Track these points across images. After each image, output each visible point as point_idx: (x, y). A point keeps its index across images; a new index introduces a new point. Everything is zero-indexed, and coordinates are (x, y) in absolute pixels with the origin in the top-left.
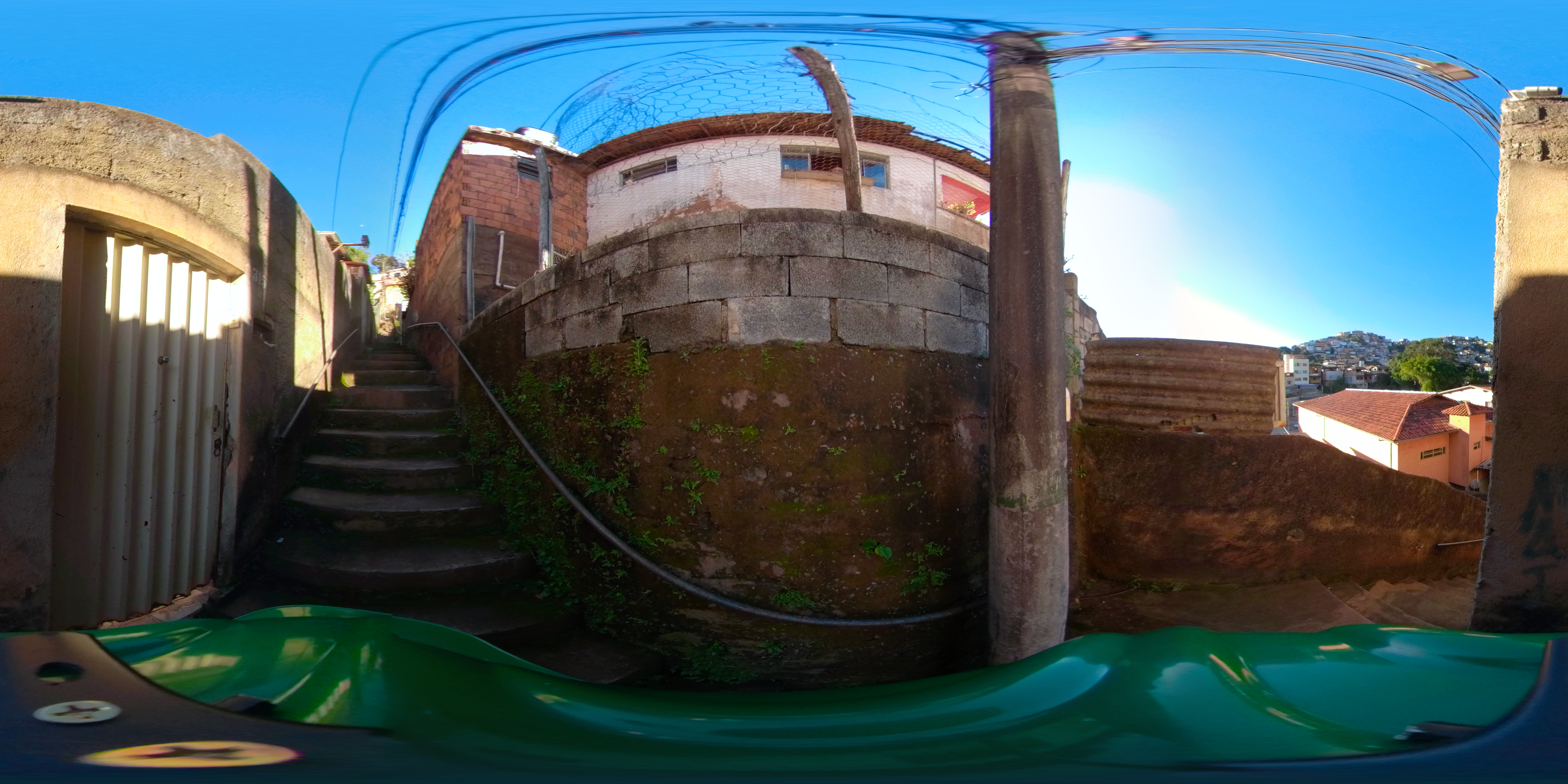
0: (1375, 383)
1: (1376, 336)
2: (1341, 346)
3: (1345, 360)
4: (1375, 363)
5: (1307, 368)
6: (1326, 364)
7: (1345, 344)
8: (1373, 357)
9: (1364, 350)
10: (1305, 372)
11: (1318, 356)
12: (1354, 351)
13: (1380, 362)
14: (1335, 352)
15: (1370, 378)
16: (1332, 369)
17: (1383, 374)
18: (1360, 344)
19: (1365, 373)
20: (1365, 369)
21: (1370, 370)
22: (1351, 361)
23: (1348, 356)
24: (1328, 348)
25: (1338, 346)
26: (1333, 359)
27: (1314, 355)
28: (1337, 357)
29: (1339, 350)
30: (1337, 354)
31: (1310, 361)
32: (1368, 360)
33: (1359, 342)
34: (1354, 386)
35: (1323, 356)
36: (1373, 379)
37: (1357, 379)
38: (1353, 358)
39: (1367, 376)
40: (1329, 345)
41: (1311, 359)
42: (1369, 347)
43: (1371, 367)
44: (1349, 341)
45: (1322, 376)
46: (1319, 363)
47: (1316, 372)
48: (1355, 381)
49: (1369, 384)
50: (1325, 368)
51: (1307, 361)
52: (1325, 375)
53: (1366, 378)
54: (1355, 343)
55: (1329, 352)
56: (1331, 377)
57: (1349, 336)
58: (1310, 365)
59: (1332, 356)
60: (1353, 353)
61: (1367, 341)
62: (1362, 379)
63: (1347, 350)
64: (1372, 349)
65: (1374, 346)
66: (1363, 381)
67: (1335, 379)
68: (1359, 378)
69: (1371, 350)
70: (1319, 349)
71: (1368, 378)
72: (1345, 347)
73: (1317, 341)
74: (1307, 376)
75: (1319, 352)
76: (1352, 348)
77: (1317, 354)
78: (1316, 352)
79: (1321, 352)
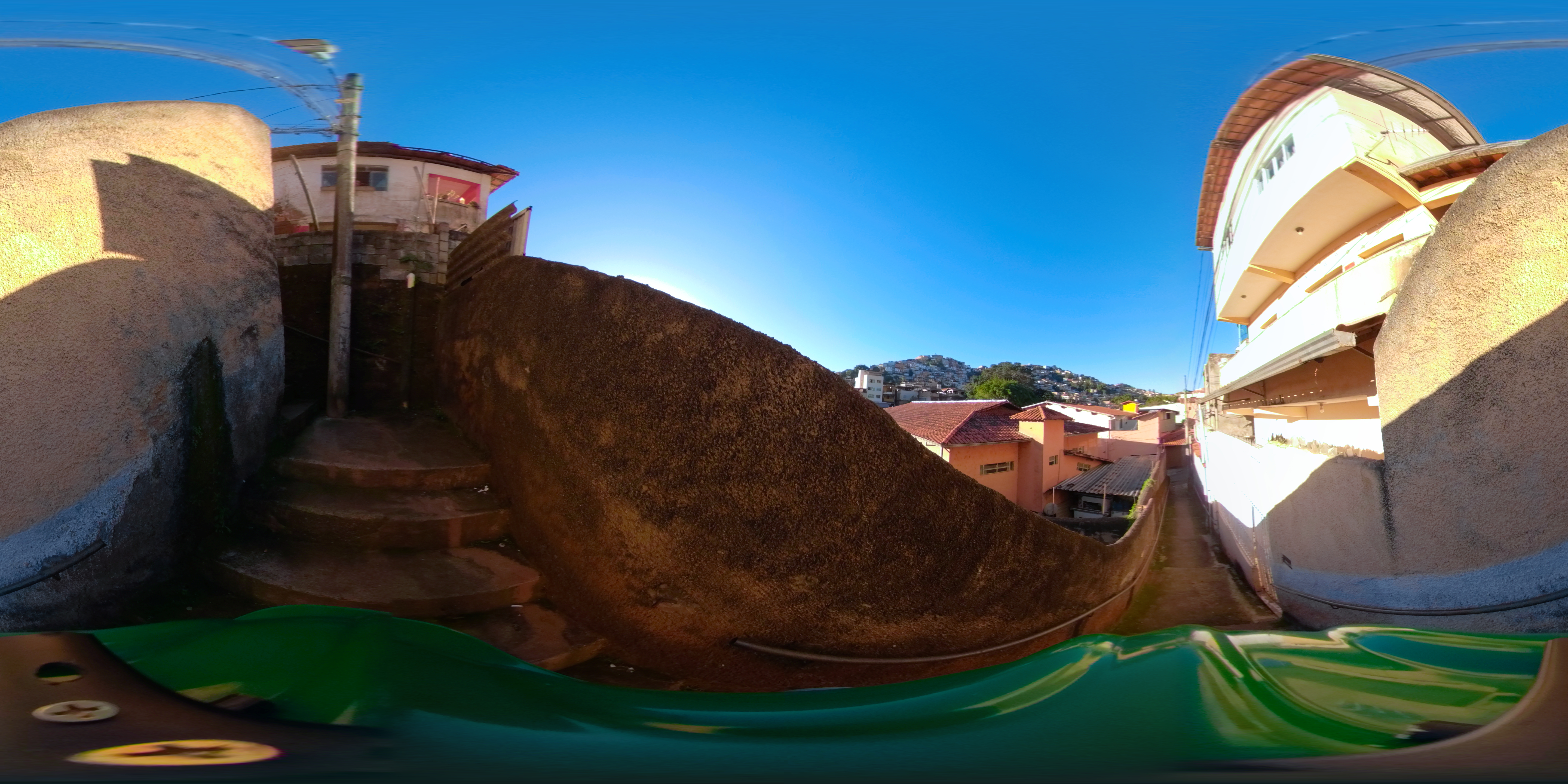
1: (956, 361)
2: (920, 369)
3: (923, 383)
4: (952, 387)
6: (903, 385)
7: (924, 367)
9: (943, 374)
10: (878, 388)
11: (897, 377)
12: (932, 374)
16: (907, 389)
17: (958, 397)
18: (939, 369)
19: (941, 394)
20: (940, 391)
22: (928, 383)
23: (926, 379)
24: (907, 370)
25: (917, 368)
26: (910, 381)
28: (915, 378)
29: (918, 372)
30: (915, 376)
32: (945, 385)
33: (938, 366)
35: (901, 376)
38: (930, 381)
39: (942, 398)
40: (908, 367)
42: (948, 371)
43: (945, 390)
44: (928, 365)
50: (900, 388)
51: (881, 378)
54: (934, 367)
55: (907, 375)
56: (905, 396)
57: (928, 360)
59: (910, 378)
60: (931, 376)
61: (946, 366)
63: (926, 374)
64: (950, 372)
65: (953, 371)
67: (909, 399)
68: (933, 399)
69: (950, 375)
70: (897, 370)
73: (897, 363)
75: (897, 374)
76: (930, 371)
77: (895, 375)
78: (894, 373)
79: (900, 374)
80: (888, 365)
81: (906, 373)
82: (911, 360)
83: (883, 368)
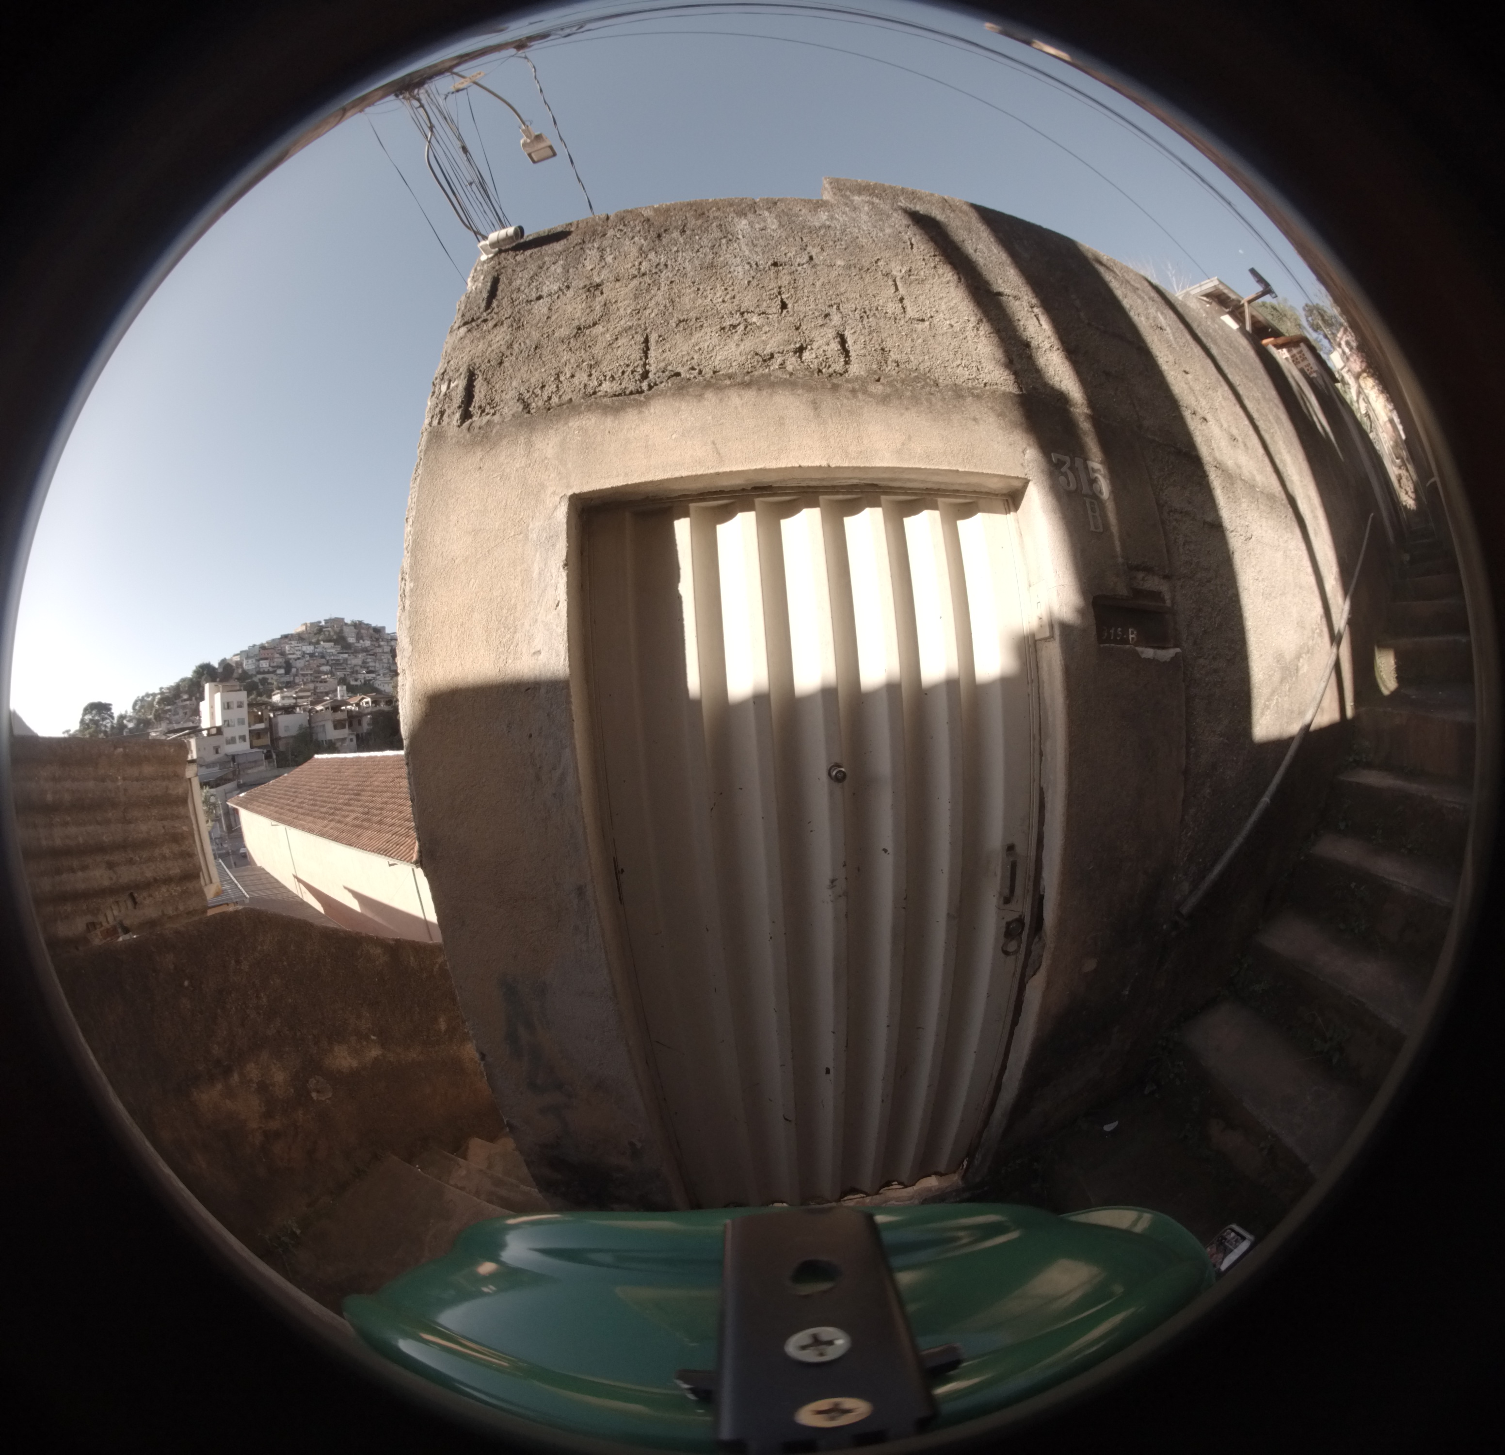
0: (369, 733)
1: (368, 626)
2: (304, 654)
3: (311, 686)
4: (367, 688)
5: (244, 713)
6: (276, 698)
7: (309, 649)
8: (363, 675)
9: (346, 660)
10: (241, 722)
11: (264, 681)
12: (327, 664)
13: (378, 684)
14: (294, 670)
15: (360, 723)
16: (288, 710)
17: (381, 713)
18: (339, 648)
19: (350, 712)
20: (347, 704)
21: (358, 705)
22: (322, 688)
23: (316, 677)
24: (279, 660)
25: (299, 654)
26: (289, 685)
27: (256, 679)
28: (297, 680)
29: (300, 664)
30: (296, 675)
31: (249, 695)
32: (353, 683)
33: (336, 642)
34: (332, 747)
35: (272, 679)
36: (366, 725)
37: (335, 728)
38: (325, 681)
39: (353, 719)
40: (283, 654)
41: (251, 688)
42: (356, 652)
43: (359, 697)
44: (318, 643)
45: (272, 727)
46: (264, 699)
47: (260, 720)
48: (332, 734)
49: (357, 736)
50: (275, 708)
51: (243, 696)
52: (277, 724)
53: (351, 725)
54: (329, 648)
55: (282, 671)
56: (287, 728)
57: (317, 632)
58: (250, 705)
59: (287, 678)
60: (326, 668)
61: (351, 640)
62: (343, 727)
63: (314, 663)
64: (361, 656)
65: (365, 650)
66: (345, 733)
67: (294, 732)
68: (338, 725)
69: (357, 660)
70: (264, 664)
71: (355, 723)
72: (312, 655)
73: (262, 647)
74: (245, 730)
75: (264, 673)
76: (323, 657)
77: (260, 676)
78: (259, 673)
79: (269, 672)
80: (246, 654)
81: (280, 667)
82: (285, 637)
83: (239, 664)
